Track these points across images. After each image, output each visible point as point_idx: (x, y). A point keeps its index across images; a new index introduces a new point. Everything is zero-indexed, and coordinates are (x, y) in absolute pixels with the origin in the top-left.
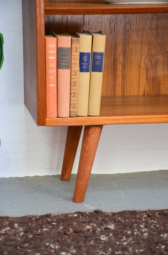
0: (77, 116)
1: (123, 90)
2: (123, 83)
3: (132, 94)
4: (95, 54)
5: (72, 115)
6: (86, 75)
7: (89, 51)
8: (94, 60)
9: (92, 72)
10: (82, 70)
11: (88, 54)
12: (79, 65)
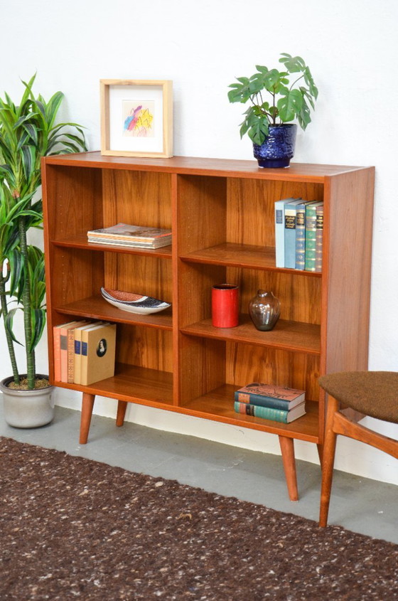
0: (75, 384)
4: (83, 343)
5: (70, 382)
6: (78, 357)
7: (80, 340)
8: (83, 347)
9: (82, 354)
10: (76, 352)
12: (74, 349)
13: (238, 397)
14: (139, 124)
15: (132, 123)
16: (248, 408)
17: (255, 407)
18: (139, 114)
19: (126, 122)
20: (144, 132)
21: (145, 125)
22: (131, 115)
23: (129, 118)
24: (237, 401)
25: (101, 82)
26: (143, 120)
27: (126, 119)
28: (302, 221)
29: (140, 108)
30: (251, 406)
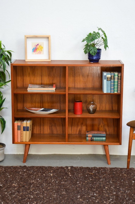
0: (23, 142)
1: (43, 132)
2: (43, 130)
3: (45, 133)
4: (27, 127)
5: (21, 141)
6: (25, 132)
7: (26, 126)
8: (27, 128)
9: (27, 131)
10: (24, 130)
11: (25, 127)
12: (23, 129)
13: (88, 136)
14: (38, 50)
15: (35, 50)
16: (91, 139)
17: (94, 138)
18: (38, 47)
19: (33, 50)
20: (40, 53)
21: (40, 50)
22: (35, 47)
23: (34, 48)
24: (87, 137)
25: (25, 36)
26: (39, 48)
27: (33, 48)
28: (113, 78)
29: (38, 44)
30: (93, 138)
